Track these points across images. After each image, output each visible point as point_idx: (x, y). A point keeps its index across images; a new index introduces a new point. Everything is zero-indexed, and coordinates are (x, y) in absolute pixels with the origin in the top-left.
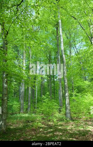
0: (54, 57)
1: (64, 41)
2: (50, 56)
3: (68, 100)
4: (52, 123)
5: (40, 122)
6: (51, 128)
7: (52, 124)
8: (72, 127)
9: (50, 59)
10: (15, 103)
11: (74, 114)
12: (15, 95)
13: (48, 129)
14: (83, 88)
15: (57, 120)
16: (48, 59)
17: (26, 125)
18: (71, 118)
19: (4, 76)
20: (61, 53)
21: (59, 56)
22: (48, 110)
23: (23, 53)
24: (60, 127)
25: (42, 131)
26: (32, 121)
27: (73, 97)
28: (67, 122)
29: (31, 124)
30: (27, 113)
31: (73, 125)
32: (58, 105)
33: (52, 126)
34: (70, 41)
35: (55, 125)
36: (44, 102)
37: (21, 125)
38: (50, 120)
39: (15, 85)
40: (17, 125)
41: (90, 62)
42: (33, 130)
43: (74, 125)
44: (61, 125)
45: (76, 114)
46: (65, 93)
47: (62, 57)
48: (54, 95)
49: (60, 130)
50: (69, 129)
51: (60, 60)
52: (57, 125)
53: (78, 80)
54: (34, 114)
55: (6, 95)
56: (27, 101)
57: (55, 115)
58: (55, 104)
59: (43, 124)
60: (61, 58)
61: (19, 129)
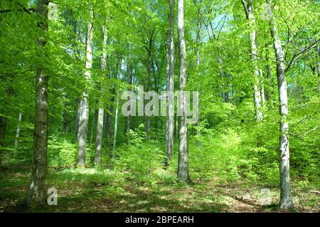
0: (161, 46)
1: (185, 8)
2: (151, 41)
3: (186, 142)
4: (146, 189)
5: (122, 187)
6: (145, 199)
7: (147, 191)
8: (190, 197)
9: (150, 48)
10: (66, 144)
11: (196, 171)
12: (65, 128)
13: (138, 200)
14: (219, 118)
15: (157, 183)
16: (146, 48)
17: (90, 192)
18: (189, 178)
19: (41, 80)
20: (176, 37)
21: (172, 43)
22: (140, 161)
23: (86, 30)
24: (163, 198)
25: (124, 203)
26: (103, 184)
27: (197, 136)
28: (180, 188)
29: (101, 190)
30: (93, 166)
31: (190, 194)
32: (162, 152)
33: (146, 195)
34: (199, 10)
35: (154, 193)
36: (133, 144)
37: (78, 192)
38: (142, 182)
39: (67, 104)
40: (70, 192)
41: (240, 61)
42: (105, 201)
43: (193, 193)
44: (167, 193)
45: (199, 171)
46: (179, 128)
47: (177, 44)
48: (156, 131)
49: (164, 203)
50: (183, 201)
51: (173, 52)
52: (158, 193)
53: (209, 100)
54: (108, 170)
55: (44, 124)
56: (94, 141)
57: (155, 172)
58: (157, 149)
59: (127, 190)
60: (175, 47)
61: (74, 200)
